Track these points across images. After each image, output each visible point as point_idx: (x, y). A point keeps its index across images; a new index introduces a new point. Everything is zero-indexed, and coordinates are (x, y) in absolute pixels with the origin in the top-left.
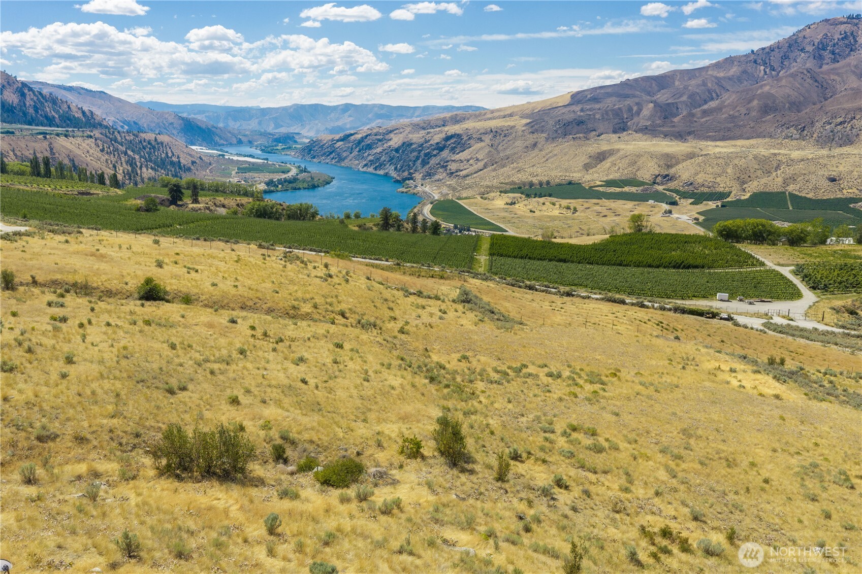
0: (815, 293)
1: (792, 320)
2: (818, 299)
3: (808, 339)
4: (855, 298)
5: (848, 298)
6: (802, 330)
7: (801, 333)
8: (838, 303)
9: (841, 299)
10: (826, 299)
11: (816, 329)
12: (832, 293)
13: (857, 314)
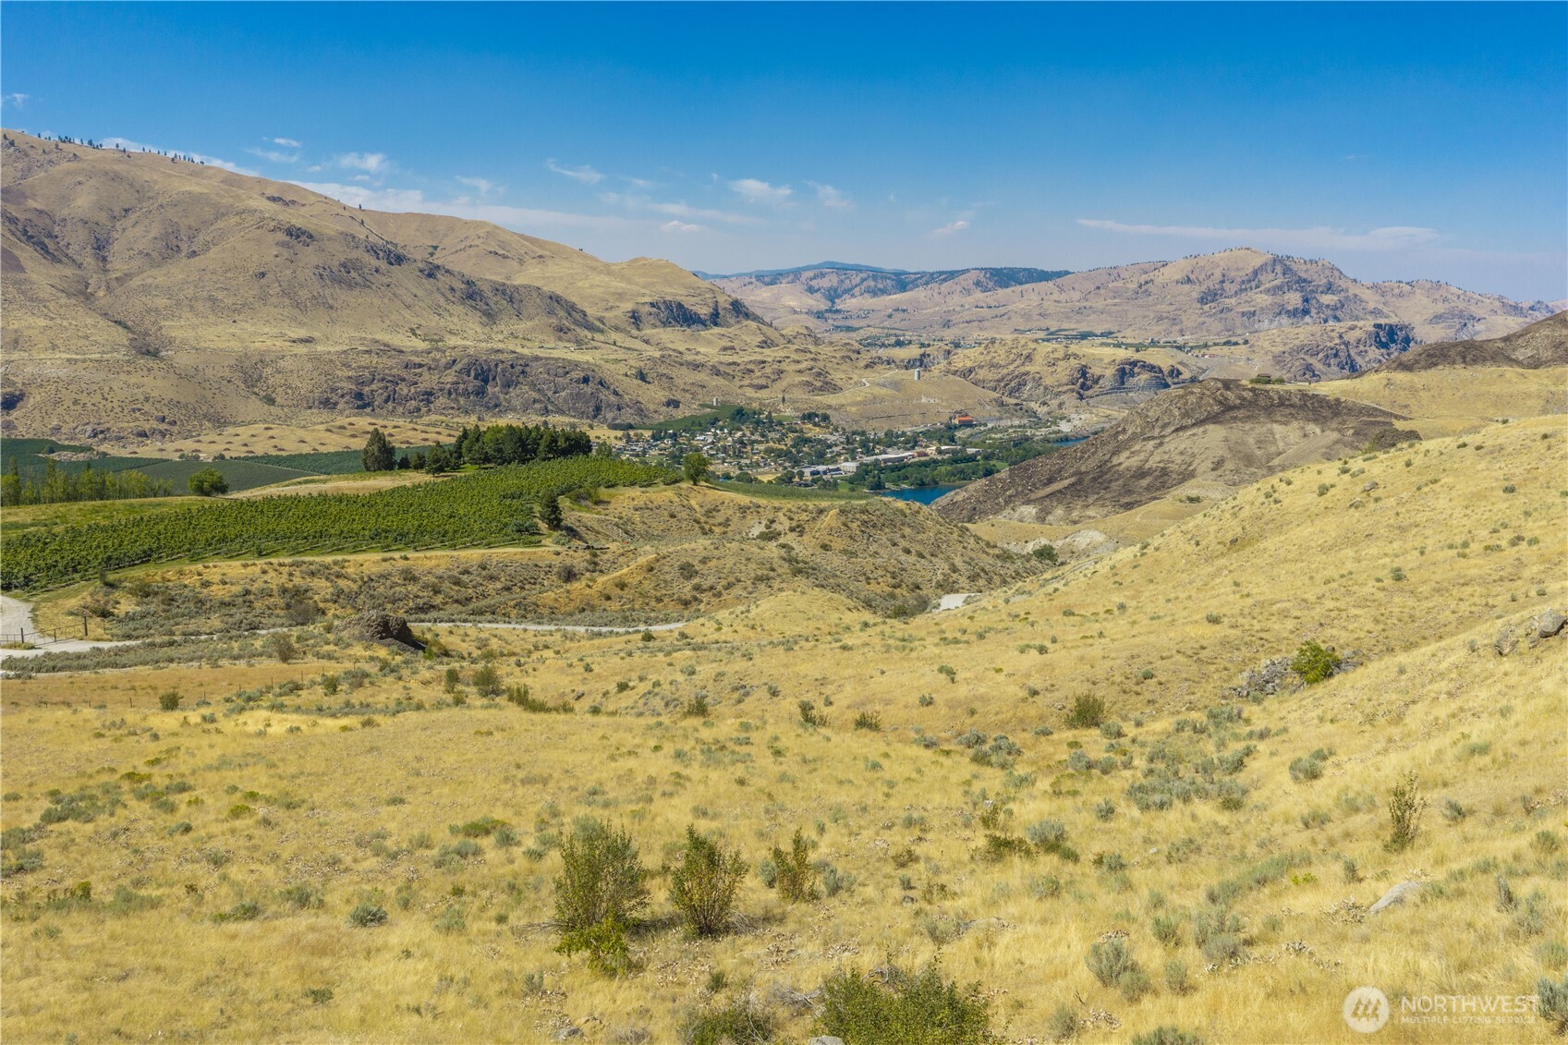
0: (15, 597)
1: (33, 647)
2: (31, 606)
3: (115, 665)
4: (91, 589)
5: (77, 592)
6: (79, 656)
7: (81, 662)
8: (73, 603)
9: (68, 596)
10: (44, 600)
11: (99, 649)
12: (45, 589)
13: (112, 614)
